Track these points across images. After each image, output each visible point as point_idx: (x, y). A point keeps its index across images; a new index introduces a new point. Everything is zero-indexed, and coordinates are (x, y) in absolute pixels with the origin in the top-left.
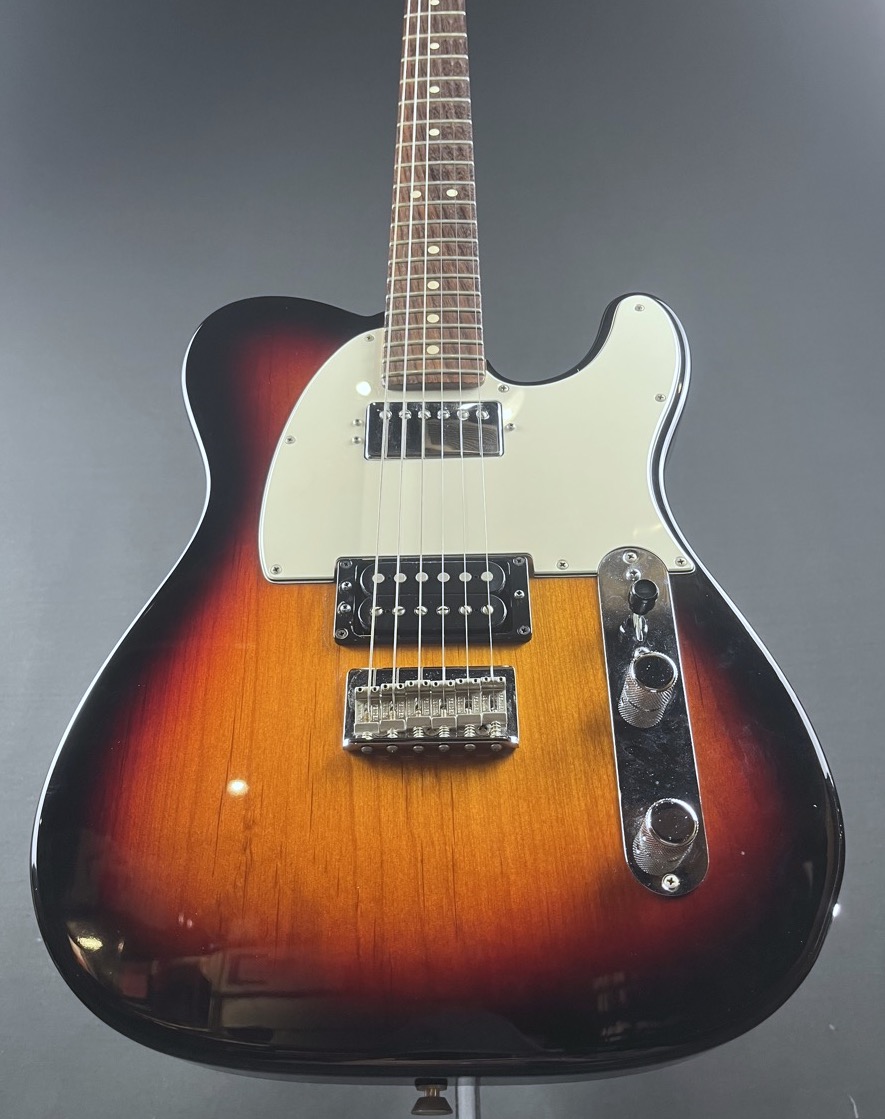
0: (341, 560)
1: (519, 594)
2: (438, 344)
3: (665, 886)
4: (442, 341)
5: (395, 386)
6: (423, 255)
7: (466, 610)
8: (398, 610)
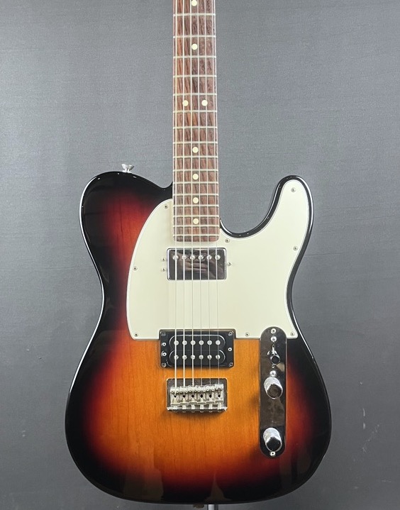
0: (161, 330)
1: (230, 349)
2: (198, 218)
3: (271, 455)
4: (200, 216)
5: (180, 239)
6: (190, 154)
7: (210, 357)
8: (184, 357)
